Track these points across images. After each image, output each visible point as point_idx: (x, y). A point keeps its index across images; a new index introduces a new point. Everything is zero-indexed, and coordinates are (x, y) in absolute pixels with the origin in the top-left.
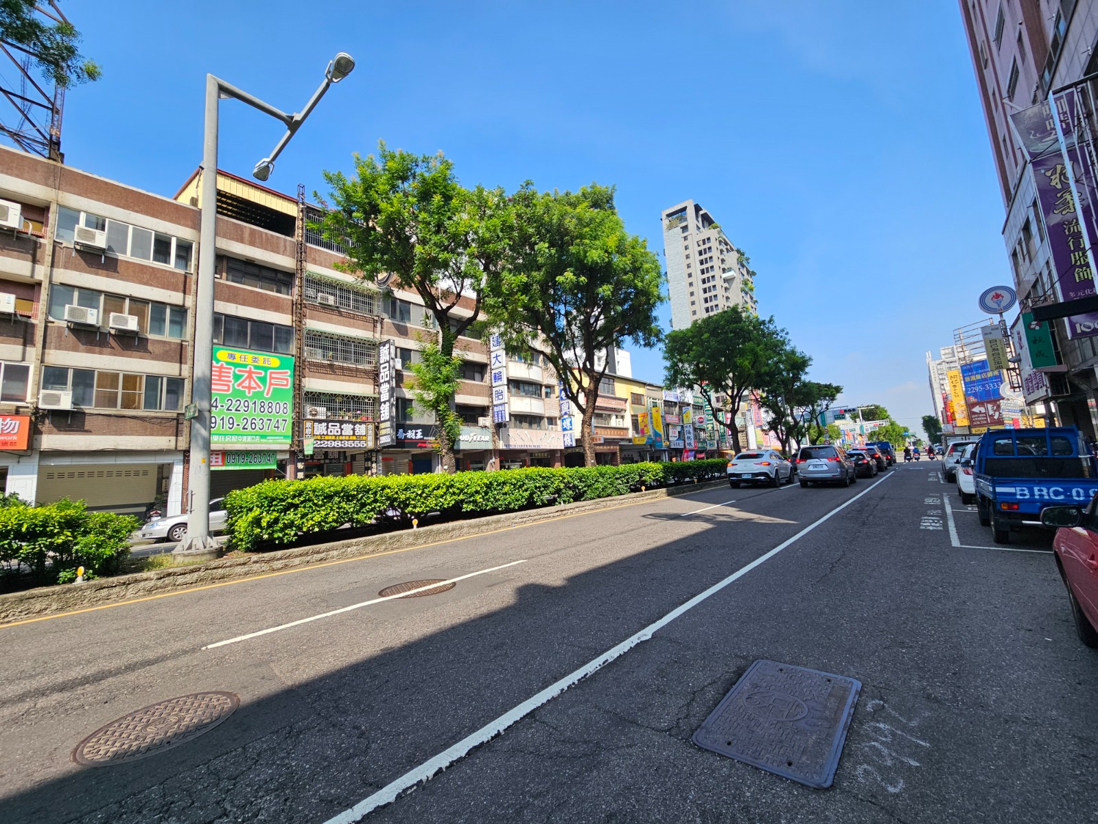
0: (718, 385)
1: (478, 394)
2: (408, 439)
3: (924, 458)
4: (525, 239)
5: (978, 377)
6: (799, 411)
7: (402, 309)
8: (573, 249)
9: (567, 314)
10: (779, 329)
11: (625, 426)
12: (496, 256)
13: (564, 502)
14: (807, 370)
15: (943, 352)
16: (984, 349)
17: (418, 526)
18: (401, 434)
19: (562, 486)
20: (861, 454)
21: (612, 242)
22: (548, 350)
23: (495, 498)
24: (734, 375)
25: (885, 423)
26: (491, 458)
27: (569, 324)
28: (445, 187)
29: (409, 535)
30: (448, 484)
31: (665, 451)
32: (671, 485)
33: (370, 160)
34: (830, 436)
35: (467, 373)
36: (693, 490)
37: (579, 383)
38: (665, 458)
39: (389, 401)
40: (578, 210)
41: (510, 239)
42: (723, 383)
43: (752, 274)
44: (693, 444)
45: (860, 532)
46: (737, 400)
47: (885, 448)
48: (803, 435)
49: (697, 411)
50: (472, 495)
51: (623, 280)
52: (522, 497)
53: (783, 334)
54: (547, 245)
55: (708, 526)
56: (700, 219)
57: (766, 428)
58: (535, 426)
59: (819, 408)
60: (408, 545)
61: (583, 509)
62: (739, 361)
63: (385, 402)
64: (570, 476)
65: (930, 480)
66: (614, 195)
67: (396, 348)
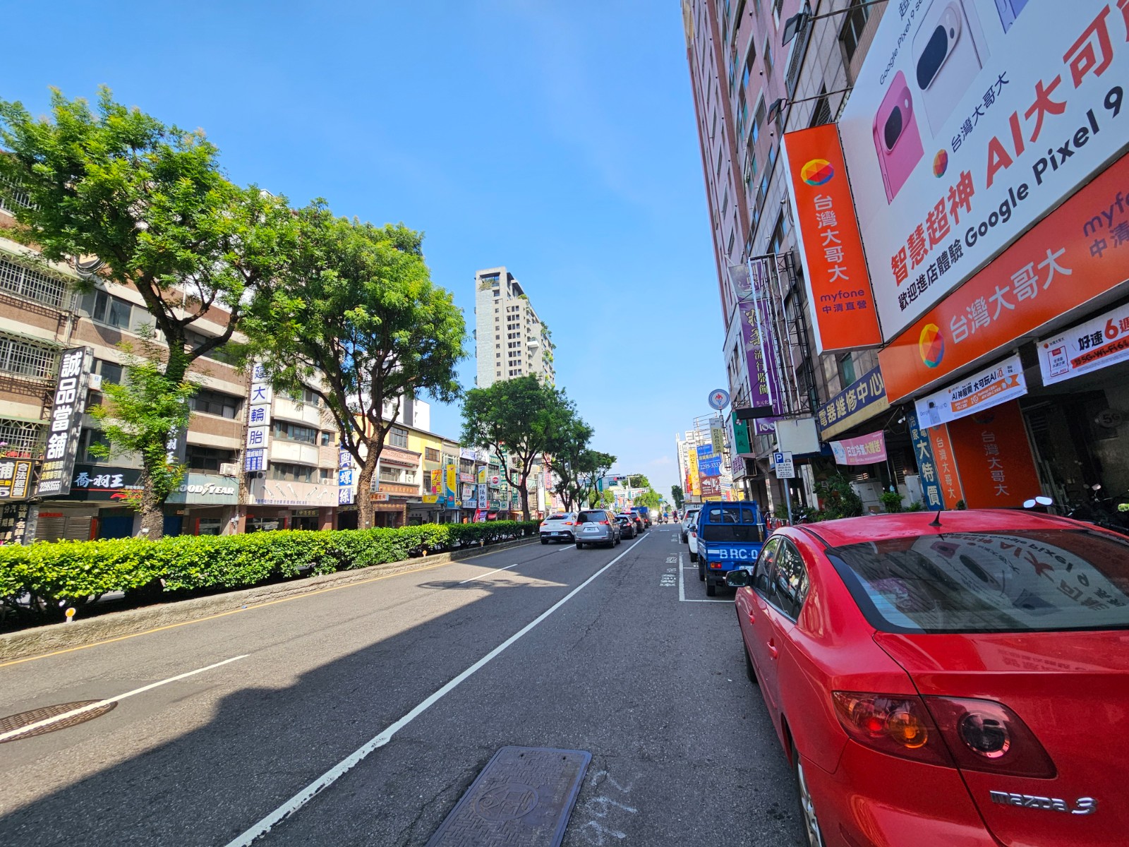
0: (513, 447)
1: (224, 434)
2: (96, 487)
3: (671, 521)
4: (310, 261)
5: (707, 457)
6: (582, 476)
7: (117, 309)
8: (368, 285)
9: (356, 354)
10: (569, 400)
11: (416, 483)
12: (266, 272)
13: (324, 572)
14: (590, 439)
15: (687, 435)
16: (710, 436)
17: (75, 618)
18: (83, 479)
19: (322, 552)
20: (625, 518)
21: (414, 288)
22: (326, 390)
23: (221, 571)
24: (528, 439)
25: (646, 491)
26: (234, 517)
27: (357, 365)
28: (201, 173)
29: (56, 632)
30: (143, 554)
31: (456, 510)
32: (456, 549)
33: (80, 105)
34: (606, 501)
35: (212, 406)
36: (479, 554)
37: (362, 433)
38: (456, 519)
39: (67, 431)
40: (379, 245)
41: (289, 256)
42: (518, 446)
43: (553, 347)
44: (485, 505)
45: (616, 592)
46: (529, 463)
47: (643, 511)
48: (584, 499)
49: (493, 471)
50: (184, 568)
51: (424, 330)
52: (264, 568)
53: (572, 405)
54: (336, 274)
55: (484, 593)
56: (511, 287)
57: (554, 490)
58: (302, 478)
59: (598, 475)
60: (48, 649)
61: (347, 580)
62: (533, 425)
63: (59, 433)
64: (335, 541)
65: (673, 540)
66: (422, 241)
67: (96, 360)
